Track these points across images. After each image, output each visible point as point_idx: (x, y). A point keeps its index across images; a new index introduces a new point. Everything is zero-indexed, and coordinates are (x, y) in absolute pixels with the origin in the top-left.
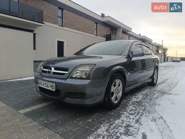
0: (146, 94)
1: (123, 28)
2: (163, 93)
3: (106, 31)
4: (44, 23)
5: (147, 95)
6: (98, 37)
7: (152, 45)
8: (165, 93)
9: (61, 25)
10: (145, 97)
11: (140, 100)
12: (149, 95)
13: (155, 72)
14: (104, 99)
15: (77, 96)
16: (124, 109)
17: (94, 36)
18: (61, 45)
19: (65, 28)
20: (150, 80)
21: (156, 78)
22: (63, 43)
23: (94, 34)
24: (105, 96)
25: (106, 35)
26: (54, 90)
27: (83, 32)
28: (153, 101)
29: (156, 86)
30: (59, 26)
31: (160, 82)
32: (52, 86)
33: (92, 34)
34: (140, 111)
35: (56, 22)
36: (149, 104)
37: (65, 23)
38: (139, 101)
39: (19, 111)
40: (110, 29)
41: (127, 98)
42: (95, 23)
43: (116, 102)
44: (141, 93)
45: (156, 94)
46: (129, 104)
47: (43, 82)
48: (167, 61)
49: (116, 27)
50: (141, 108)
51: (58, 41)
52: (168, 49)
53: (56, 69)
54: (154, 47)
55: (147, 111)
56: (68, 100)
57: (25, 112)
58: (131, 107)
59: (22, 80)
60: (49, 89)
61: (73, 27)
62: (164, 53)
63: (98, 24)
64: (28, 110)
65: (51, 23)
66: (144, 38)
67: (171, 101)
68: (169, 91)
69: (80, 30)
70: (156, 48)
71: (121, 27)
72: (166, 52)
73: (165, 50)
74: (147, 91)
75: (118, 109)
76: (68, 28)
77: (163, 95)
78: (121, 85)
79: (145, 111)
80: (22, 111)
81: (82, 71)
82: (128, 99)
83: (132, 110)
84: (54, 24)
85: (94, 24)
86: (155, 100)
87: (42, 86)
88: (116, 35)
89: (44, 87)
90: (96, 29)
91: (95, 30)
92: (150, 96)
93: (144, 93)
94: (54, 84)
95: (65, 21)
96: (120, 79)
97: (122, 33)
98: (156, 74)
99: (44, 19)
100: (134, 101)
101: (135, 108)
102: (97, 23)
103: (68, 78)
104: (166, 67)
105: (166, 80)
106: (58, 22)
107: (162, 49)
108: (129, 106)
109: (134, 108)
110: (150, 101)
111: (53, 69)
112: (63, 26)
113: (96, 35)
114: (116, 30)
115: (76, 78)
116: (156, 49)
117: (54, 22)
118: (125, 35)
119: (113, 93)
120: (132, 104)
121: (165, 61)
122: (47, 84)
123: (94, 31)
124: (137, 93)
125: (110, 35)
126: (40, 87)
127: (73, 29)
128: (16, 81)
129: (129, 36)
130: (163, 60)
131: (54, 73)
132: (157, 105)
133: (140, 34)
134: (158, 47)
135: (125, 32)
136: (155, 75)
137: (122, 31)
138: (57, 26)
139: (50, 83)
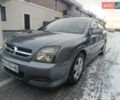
26: (17, 72)
53: (19, 49)
56: (32, 82)
81: (47, 55)
103: (31, 60)
108: (88, 79)
109: (92, 82)
111: (16, 49)
135: (77, 9)
139: (12, 64)
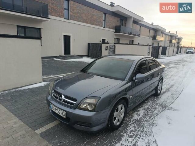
0: (148, 108)
1: (134, 18)
2: (164, 107)
3: (115, 22)
4: (49, 18)
5: (148, 110)
6: (107, 29)
7: (165, 35)
8: (166, 107)
9: (67, 18)
10: (145, 113)
11: (141, 118)
12: (150, 110)
13: (160, 83)
14: (108, 125)
15: (84, 124)
16: (125, 130)
17: (102, 28)
18: (67, 39)
19: (71, 21)
20: (154, 92)
21: (161, 88)
22: (69, 37)
23: (102, 26)
24: (108, 122)
25: (116, 26)
26: (65, 117)
27: (90, 24)
28: (153, 119)
29: (160, 97)
30: (65, 19)
31: (164, 91)
32: (63, 113)
33: (100, 26)
34: (139, 132)
35: (62, 15)
36: (147, 124)
37: (71, 16)
38: (140, 120)
39: (36, 131)
40: (120, 19)
41: (129, 114)
42: (103, 13)
43: (118, 123)
44: (143, 108)
45: (157, 109)
46: (130, 123)
47: (55, 108)
48: (180, 52)
49: (126, 16)
50: (140, 128)
51: (64, 35)
52: (182, 38)
53: (66, 97)
54: (167, 36)
55: (144, 132)
56: (76, 126)
57: (40, 132)
58: (131, 128)
59: (32, 88)
60: (60, 114)
61: (80, 20)
62: (178, 43)
63: (107, 15)
64: (43, 129)
65: (57, 17)
66: (157, 28)
67: (169, 119)
68: (171, 105)
69: (87, 23)
70: (170, 37)
71: (132, 17)
72: (181, 42)
73: (179, 39)
74: (149, 104)
75: (120, 130)
76: (74, 20)
77: (163, 111)
78: (123, 108)
79: (143, 133)
80: (38, 131)
82: (130, 116)
83: (132, 131)
84: (60, 17)
85: (103, 15)
86: (154, 117)
87: (54, 111)
88: (126, 26)
89: (56, 112)
90: (105, 20)
91: (104, 22)
92: (151, 112)
93: (146, 107)
94: (65, 113)
95: (71, 14)
96: (123, 104)
97: (133, 23)
98: (160, 85)
99: (49, 13)
100: (135, 119)
101: (135, 129)
102: (105, 14)
103: (76, 108)
104: (177, 63)
105: (172, 86)
106: (63, 15)
107: (176, 38)
108: (130, 126)
109: (133, 129)
110: (150, 120)
111: (63, 97)
112: (70, 19)
113: (105, 27)
114: (126, 21)
115: (82, 109)
116: (169, 39)
117: (60, 15)
118: (136, 25)
119: (115, 118)
120: (133, 123)
121: (177, 53)
122: (59, 111)
123: (102, 23)
124: (140, 108)
125: (120, 26)
126: (52, 110)
127: (80, 21)
128: (27, 89)
129: (140, 26)
130: (175, 52)
131: (64, 101)
132: (155, 125)
133: (152, 23)
134: (172, 37)
135: (136, 22)
136: (159, 87)
137: (133, 20)
138: (63, 19)
139: (61, 111)
